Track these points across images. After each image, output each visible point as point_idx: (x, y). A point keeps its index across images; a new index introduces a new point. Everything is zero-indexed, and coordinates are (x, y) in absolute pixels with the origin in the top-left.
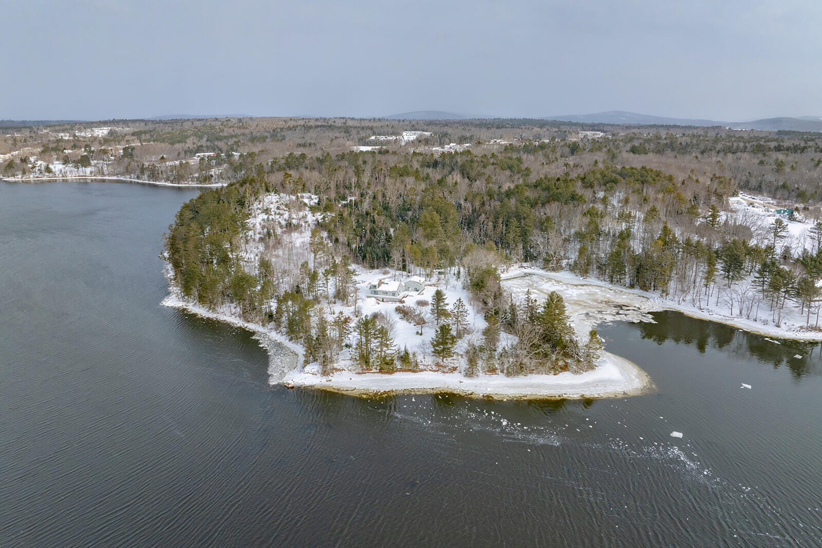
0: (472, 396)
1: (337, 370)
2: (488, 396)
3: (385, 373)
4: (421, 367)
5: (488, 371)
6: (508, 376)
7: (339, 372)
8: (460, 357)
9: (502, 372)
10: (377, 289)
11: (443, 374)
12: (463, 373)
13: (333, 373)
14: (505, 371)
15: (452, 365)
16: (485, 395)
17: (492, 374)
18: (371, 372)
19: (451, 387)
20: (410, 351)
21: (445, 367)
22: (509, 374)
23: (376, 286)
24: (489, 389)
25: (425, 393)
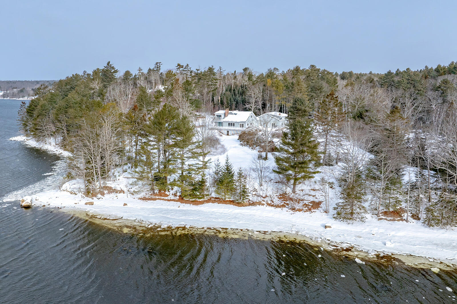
0: (350, 253)
1: (111, 190)
2: (389, 258)
3: (187, 202)
4: (251, 198)
5: (385, 213)
6: (430, 225)
7: (113, 195)
8: (327, 186)
9: (416, 217)
10: (222, 120)
11: (292, 212)
12: (332, 212)
13: (103, 194)
14: (423, 216)
15: (312, 199)
16: (382, 255)
17: (394, 220)
18: (166, 198)
19: (304, 233)
20: (235, 170)
21: (299, 201)
22: (430, 222)
23: (220, 116)
24: (389, 244)
25: (247, 238)
